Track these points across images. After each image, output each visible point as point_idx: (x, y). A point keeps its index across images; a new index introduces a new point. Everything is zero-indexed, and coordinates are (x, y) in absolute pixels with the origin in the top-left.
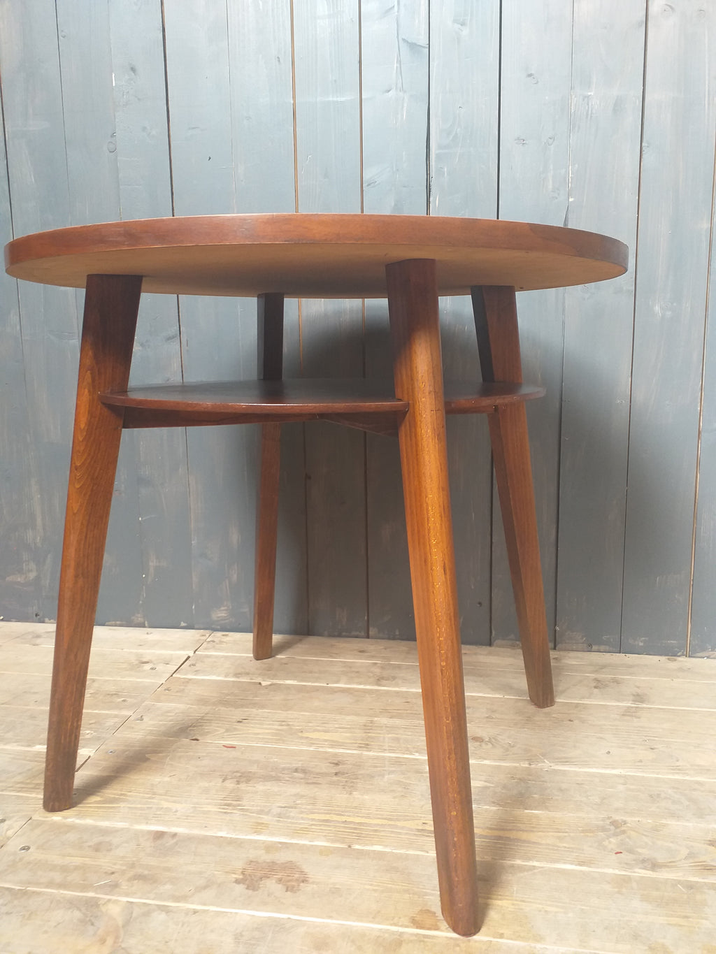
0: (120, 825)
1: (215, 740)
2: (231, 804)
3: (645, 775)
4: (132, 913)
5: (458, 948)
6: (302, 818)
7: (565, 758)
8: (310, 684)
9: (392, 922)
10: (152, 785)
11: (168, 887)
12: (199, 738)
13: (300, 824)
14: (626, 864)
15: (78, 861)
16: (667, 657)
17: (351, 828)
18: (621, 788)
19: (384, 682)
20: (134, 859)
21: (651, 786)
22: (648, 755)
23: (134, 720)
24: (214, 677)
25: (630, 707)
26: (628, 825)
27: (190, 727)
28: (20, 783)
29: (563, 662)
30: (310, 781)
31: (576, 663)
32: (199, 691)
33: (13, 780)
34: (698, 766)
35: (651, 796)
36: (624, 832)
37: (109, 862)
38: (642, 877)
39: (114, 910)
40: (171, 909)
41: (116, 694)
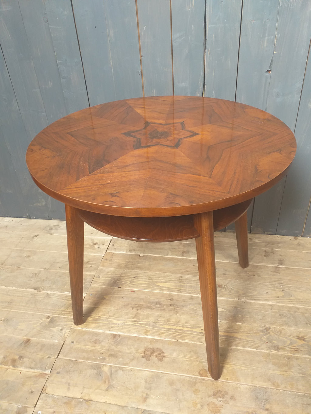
0: (101, 331)
1: (127, 288)
2: (136, 320)
3: (279, 304)
4: (112, 371)
5: (213, 385)
6: (161, 328)
7: (251, 296)
8: (157, 256)
9: (193, 374)
10: (108, 312)
11: (121, 359)
12: (121, 287)
13: (160, 330)
14: (269, 348)
15: (90, 348)
16: (294, 237)
17: (177, 332)
18: (270, 311)
19: (185, 254)
20: (109, 347)
21: (281, 310)
22: (281, 294)
23: (97, 277)
24: (122, 252)
25: (277, 267)
26: (271, 329)
27: (117, 280)
28: (63, 311)
29: (253, 240)
30: (162, 309)
31: (258, 241)
32: (117, 260)
33: (61, 310)
34: (298, 299)
35: (280, 315)
36: (269, 333)
37: (100, 349)
38: (273, 354)
39: (106, 369)
40: (124, 369)
41: (87, 263)
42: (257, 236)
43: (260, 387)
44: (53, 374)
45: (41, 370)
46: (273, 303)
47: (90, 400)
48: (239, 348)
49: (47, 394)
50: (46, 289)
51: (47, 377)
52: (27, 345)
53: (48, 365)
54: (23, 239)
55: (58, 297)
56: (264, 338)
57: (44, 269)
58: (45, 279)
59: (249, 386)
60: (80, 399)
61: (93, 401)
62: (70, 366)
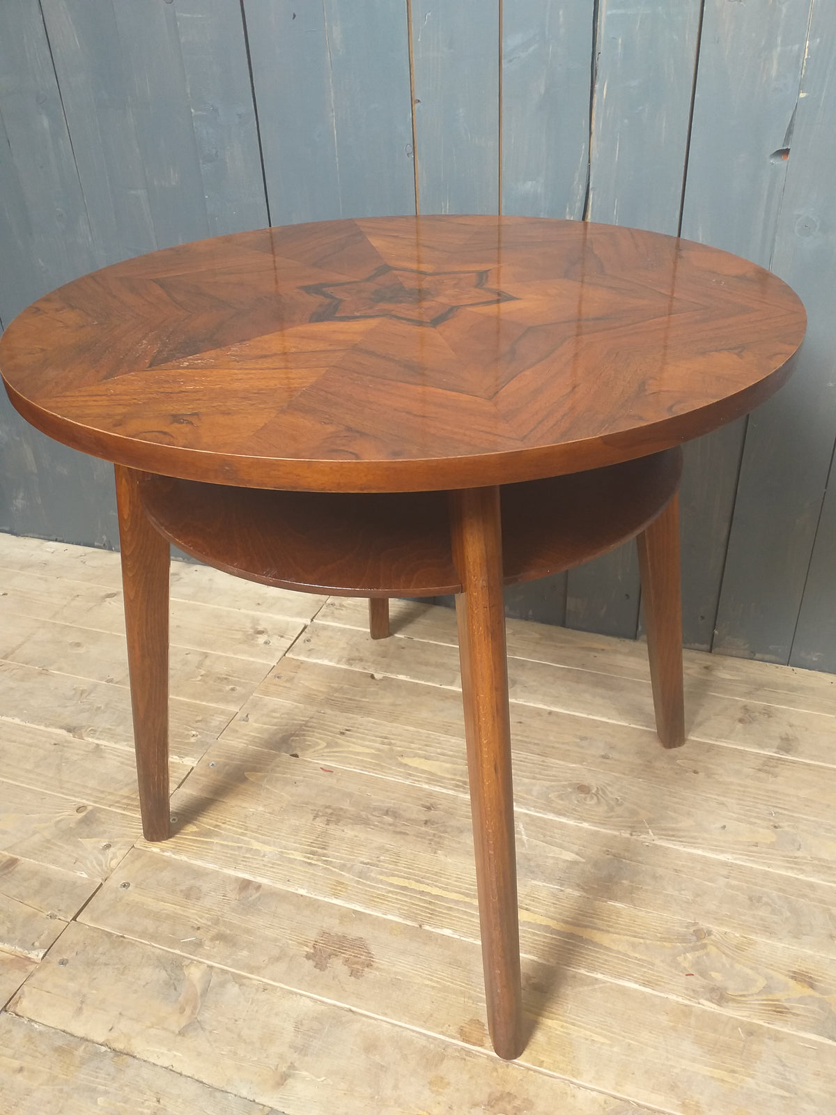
0: (211, 866)
1: (315, 759)
2: (317, 852)
3: (755, 866)
4: (210, 981)
5: (495, 1074)
6: (381, 882)
7: (673, 829)
8: (423, 682)
9: (441, 1030)
10: (246, 816)
11: (245, 953)
12: (299, 754)
13: (378, 889)
14: (694, 991)
15: (169, 908)
17: (425, 901)
18: (722, 881)
20: (219, 913)
21: (756, 884)
22: (766, 835)
23: (240, 720)
24: (326, 662)
25: (771, 758)
26: (712, 937)
27: (292, 735)
28: (128, 797)
29: (714, 673)
30: (398, 830)
31: (728, 677)
32: (307, 682)
33: (121, 793)
34: (820, 860)
35: (750, 899)
36: (705, 946)
37: (196, 914)
38: (704, 1011)
39: (195, 974)
40: (245, 981)
41: (226, 679)
42: (730, 661)
43: (638, 1105)
44: (49, 962)
45: (21, 947)
46: (735, 859)
47: (127, 1054)
48: (599, 976)
49: (17, 1015)
50: (98, 733)
51: (31, 968)
52: (5, 874)
53: (42, 937)
54: (77, 598)
55: (122, 757)
56: (685, 959)
57: (107, 681)
58: (103, 708)
59: (603, 1097)
60: (101, 1045)
61: (134, 1057)
62: (101, 950)
